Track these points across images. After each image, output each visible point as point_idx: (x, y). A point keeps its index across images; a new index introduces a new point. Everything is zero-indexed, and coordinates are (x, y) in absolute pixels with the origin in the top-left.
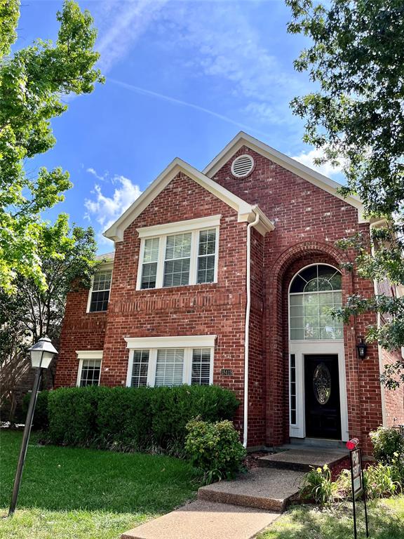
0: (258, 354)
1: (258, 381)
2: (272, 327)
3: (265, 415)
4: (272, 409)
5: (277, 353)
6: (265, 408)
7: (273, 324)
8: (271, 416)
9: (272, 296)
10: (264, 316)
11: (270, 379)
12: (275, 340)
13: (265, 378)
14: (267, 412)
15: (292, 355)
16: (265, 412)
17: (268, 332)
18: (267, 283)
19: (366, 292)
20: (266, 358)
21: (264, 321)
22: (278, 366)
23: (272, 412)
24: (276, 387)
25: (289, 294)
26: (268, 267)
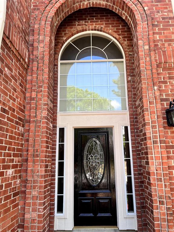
0: (17, 123)
1: (14, 167)
2: (41, 87)
3: (23, 220)
4: (34, 210)
5: (47, 124)
6: (23, 209)
7: (43, 81)
8: (33, 221)
9: (42, 45)
10: (29, 71)
11: (34, 162)
12: (45, 105)
13: (27, 160)
14: (27, 216)
15: (60, 129)
16: (24, 215)
17: (33, 93)
18: (36, 26)
19: (169, 45)
20: (28, 131)
21: (29, 78)
22: (47, 142)
23: (35, 215)
24: (43, 174)
25: (60, 62)
26: (38, 9)
